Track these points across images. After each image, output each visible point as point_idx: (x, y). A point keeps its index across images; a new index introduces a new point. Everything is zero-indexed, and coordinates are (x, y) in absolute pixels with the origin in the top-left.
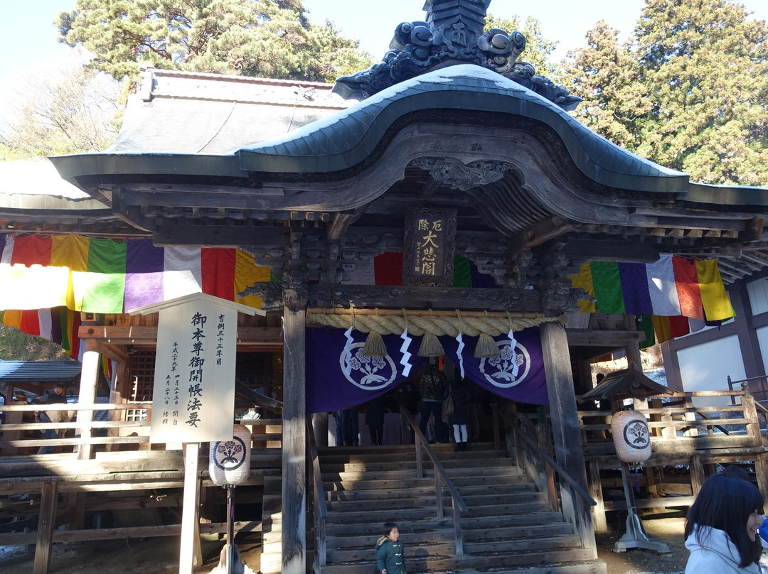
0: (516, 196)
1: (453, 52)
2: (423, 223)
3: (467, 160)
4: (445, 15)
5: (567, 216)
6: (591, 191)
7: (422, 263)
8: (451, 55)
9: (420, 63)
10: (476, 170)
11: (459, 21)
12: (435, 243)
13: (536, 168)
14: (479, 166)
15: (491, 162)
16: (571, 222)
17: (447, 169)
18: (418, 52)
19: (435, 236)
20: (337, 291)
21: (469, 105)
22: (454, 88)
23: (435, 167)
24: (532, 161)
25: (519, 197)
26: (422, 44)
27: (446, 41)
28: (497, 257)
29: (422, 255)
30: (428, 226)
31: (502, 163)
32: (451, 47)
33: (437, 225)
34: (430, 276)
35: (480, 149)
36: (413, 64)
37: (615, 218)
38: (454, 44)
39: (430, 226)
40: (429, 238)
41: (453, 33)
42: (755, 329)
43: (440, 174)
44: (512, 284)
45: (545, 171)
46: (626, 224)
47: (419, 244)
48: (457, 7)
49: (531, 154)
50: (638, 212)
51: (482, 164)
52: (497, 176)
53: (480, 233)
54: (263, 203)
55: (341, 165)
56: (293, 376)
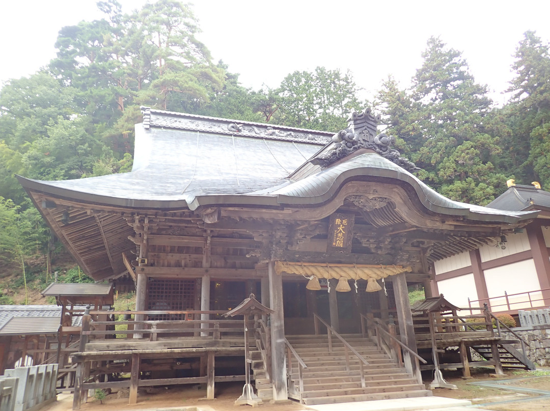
0: (388, 212)
1: (363, 144)
2: (338, 221)
3: (371, 197)
4: (359, 126)
5: (414, 224)
6: (427, 213)
7: (336, 240)
8: (362, 145)
9: (349, 149)
10: (375, 202)
11: (366, 129)
12: (343, 231)
13: (401, 201)
14: (375, 200)
15: (381, 198)
16: (416, 227)
17: (362, 201)
18: (349, 144)
19: (344, 227)
20: (296, 254)
21: (376, 174)
22: (370, 167)
23: (357, 200)
24: (399, 198)
25: (389, 212)
26: (351, 141)
27: (360, 139)
28: (371, 238)
29: (337, 237)
30: (340, 222)
31: (386, 198)
32: (362, 142)
33: (345, 222)
34: (340, 247)
35: (377, 192)
36: (346, 150)
37: (435, 226)
38: (364, 140)
39: (341, 222)
40: (340, 229)
41: (363, 135)
42: (483, 270)
43: (359, 203)
44: (379, 252)
45: (405, 203)
46: (440, 228)
47: (336, 231)
48: (365, 122)
49: (399, 194)
50: (446, 223)
51: (377, 198)
52: (383, 204)
53: (364, 226)
54: (281, 216)
55: (320, 201)
56: (277, 298)
